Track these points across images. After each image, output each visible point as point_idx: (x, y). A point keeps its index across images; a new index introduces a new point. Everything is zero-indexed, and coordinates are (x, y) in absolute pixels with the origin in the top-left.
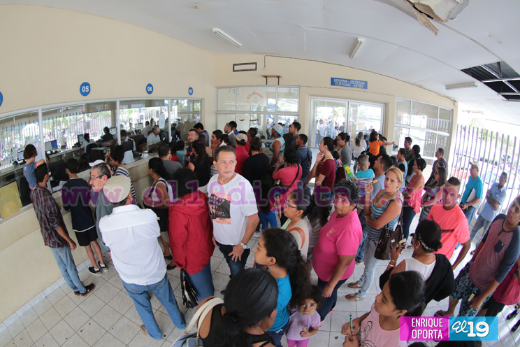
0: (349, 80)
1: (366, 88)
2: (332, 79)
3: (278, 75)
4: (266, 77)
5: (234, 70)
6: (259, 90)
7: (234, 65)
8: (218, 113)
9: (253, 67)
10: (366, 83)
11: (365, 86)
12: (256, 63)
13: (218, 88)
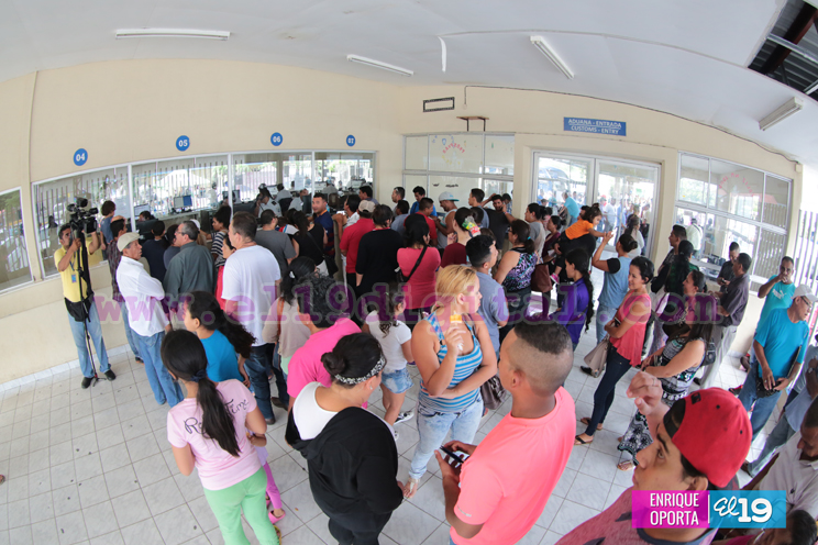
0: (593, 121)
1: (624, 134)
2: (566, 120)
3: (484, 116)
4: (467, 119)
5: (425, 110)
6: (458, 139)
7: (425, 102)
8: (405, 172)
9: (449, 104)
10: (624, 124)
11: (622, 131)
12: (452, 99)
13: (406, 136)
